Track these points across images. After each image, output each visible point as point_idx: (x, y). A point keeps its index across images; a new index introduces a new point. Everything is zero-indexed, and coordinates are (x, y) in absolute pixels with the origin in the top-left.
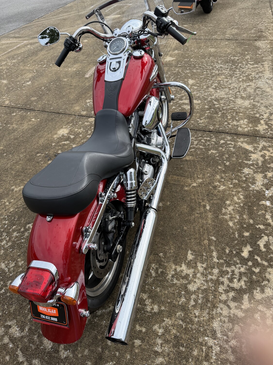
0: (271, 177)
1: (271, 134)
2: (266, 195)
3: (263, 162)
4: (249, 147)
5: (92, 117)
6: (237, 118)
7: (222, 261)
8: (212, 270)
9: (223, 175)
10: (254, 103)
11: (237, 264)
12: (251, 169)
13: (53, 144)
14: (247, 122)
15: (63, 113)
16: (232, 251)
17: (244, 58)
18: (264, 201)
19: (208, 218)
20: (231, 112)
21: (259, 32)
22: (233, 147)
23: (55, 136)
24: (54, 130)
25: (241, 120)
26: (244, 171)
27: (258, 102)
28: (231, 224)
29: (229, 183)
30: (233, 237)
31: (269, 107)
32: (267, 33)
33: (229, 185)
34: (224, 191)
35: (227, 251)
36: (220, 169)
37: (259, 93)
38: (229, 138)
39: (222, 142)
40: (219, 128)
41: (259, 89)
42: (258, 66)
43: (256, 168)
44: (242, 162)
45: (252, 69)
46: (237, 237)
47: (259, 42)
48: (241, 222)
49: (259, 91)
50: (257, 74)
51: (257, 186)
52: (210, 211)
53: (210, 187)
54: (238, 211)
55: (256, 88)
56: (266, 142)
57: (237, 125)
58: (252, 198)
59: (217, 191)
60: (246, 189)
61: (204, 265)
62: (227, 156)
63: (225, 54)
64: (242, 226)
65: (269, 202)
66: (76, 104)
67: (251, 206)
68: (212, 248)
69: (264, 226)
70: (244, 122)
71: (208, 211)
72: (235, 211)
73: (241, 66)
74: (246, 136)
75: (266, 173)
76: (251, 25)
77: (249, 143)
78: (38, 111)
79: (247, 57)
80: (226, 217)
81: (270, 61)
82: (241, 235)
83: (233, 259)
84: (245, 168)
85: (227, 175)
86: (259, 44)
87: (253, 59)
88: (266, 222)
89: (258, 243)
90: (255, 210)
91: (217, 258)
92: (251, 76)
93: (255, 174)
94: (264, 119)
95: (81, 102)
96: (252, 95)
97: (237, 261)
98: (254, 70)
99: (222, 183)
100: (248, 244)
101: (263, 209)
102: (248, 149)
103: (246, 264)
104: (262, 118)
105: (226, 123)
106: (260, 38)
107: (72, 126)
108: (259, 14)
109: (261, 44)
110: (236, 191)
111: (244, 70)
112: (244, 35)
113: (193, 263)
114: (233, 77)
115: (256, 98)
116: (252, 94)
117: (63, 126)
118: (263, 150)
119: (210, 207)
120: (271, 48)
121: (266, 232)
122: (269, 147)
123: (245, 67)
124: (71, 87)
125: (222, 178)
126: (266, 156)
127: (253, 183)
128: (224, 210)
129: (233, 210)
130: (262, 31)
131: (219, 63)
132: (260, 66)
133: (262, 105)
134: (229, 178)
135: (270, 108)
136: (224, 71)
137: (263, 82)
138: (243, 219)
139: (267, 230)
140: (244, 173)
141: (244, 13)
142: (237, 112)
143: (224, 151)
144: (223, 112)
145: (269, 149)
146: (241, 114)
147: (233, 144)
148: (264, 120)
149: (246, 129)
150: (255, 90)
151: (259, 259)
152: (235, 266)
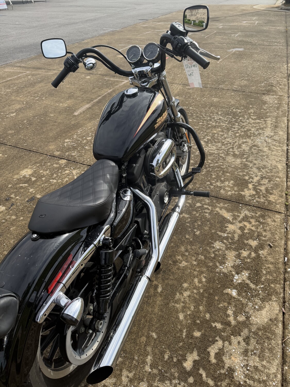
0: (245, 257)
1: (257, 201)
2: (235, 281)
3: (241, 237)
4: (228, 216)
5: (64, 159)
6: (222, 179)
7: (155, 371)
8: (140, 383)
9: (189, 247)
10: (247, 163)
11: (174, 379)
12: (224, 243)
13: (10, 186)
14: (232, 184)
15: (34, 151)
16: (172, 358)
17: (247, 111)
18: (230, 290)
19: (156, 304)
20: (217, 171)
21: (269, 86)
22: (209, 213)
23: (16, 177)
24: (17, 169)
25: (226, 181)
26: (214, 246)
27: (251, 162)
28: (181, 316)
29: (194, 258)
30: (179, 337)
31: (262, 169)
32: (277, 88)
33: (193, 262)
34: (185, 268)
35: (166, 357)
36: (187, 239)
37: (254, 151)
38: (207, 201)
39: (198, 205)
40: (199, 188)
41: (255, 148)
42: (260, 122)
43: (230, 244)
44: (215, 233)
45: (253, 124)
46: (184, 337)
47: (267, 96)
48: (194, 316)
49: (255, 149)
50: (257, 131)
51: (226, 267)
52: (161, 295)
53: (170, 262)
54: (195, 298)
55: (253, 145)
56: (249, 211)
57: (221, 187)
58: (216, 283)
59: (177, 268)
60: (212, 270)
61: (131, 375)
62: (199, 223)
63: (228, 105)
64: (195, 322)
65: (236, 291)
66: (52, 142)
67: (212, 294)
68: (149, 349)
69: (222, 324)
70: (229, 184)
71: (158, 295)
72: (191, 298)
73: (242, 120)
74: (228, 202)
75: (241, 251)
76: (263, 78)
77: (228, 210)
78: (10, 145)
79: (251, 111)
80: (178, 306)
81: (274, 117)
82: (190, 335)
83: (170, 370)
84: (217, 242)
85: (193, 247)
86: (267, 98)
87: (257, 114)
88: (225, 320)
89: (209, 349)
90: (215, 300)
91: (151, 366)
92: (250, 132)
93: (227, 250)
94: (253, 182)
95: (59, 140)
96: (245, 154)
97: (175, 374)
98: (255, 126)
99: (185, 258)
100: (195, 349)
101: (226, 300)
102: (226, 217)
103: (186, 381)
104: (251, 181)
105: (208, 183)
106: (268, 92)
107: (38, 167)
108: (273, 68)
109: (268, 99)
110: (199, 271)
111: (244, 124)
112: (253, 88)
113: (117, 370)
114: (230, 132)
115: (249, 157)
116: (247, 152)
117: (29, 166)
118: (244, 221)
119: (162, 289)
120: (279, 103)
121: (223, 334)
122: (252, 218)
123: (246, 121)
124: (55, 124)
125: (187, 251)
126: (246, 229)
127: (222, 263)
128: (178, 296)
129: (189, 296)
130: (272, 86)
131: (218, 114)
132: (262, 122)
133: (255, 166)
134: (195, 252)
135: (263, 171)
136: (221, 124)
137: (261, 140)
138: (199, 311)
139: (225, 331)
140: (214, 248)
141: (258, 65)
142: (224, 171)
143: (197, 217)
144: (208, 169)
145: (251, 220)
146: (228, 174)
147: (210, 209)
148: (253, 184)
149: (229, 193)
150: (251, 148)
151: (204, 375)
152: (171, 380)
